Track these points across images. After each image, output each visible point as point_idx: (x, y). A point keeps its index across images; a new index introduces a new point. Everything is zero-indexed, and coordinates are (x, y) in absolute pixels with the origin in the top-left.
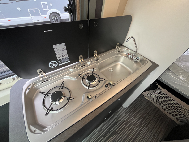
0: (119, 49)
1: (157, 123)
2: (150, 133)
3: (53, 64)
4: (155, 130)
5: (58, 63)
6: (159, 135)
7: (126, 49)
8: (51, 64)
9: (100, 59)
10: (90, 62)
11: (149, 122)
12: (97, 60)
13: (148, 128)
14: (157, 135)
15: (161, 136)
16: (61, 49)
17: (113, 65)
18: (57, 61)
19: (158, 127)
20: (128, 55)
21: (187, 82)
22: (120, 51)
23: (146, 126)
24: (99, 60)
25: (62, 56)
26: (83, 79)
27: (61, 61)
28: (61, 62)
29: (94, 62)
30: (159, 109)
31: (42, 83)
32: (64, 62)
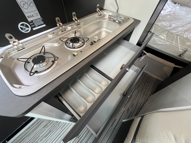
0: (100, 12)
1: (146, 84)
2: (140, 93)
3: (25, 28)
4: (145, 89)
5: (30, 25)
6: (147, 92)
7: (107, 12)
8: (22, 27)
9: (82, 23)
10: (70, 26)
11: (139, 85)
12: (79, 25)
13: (139, 90)
14: (146, 93)
15: (149, 93)
16: (28, 4)
17: (97, 32)
18: (29, 23)
19: (146, 87)
20: (110, 17)
21: (167, 40)
22: (101, 15)
23: (137, 89)
24: (80, 24)
25: (32, 16)
26: (67, 44)
27: (33, 24)
28: (34, 26)
29: (75, 26)
30: (146, 73)
31: (18, 51)
32: (38, 26)
